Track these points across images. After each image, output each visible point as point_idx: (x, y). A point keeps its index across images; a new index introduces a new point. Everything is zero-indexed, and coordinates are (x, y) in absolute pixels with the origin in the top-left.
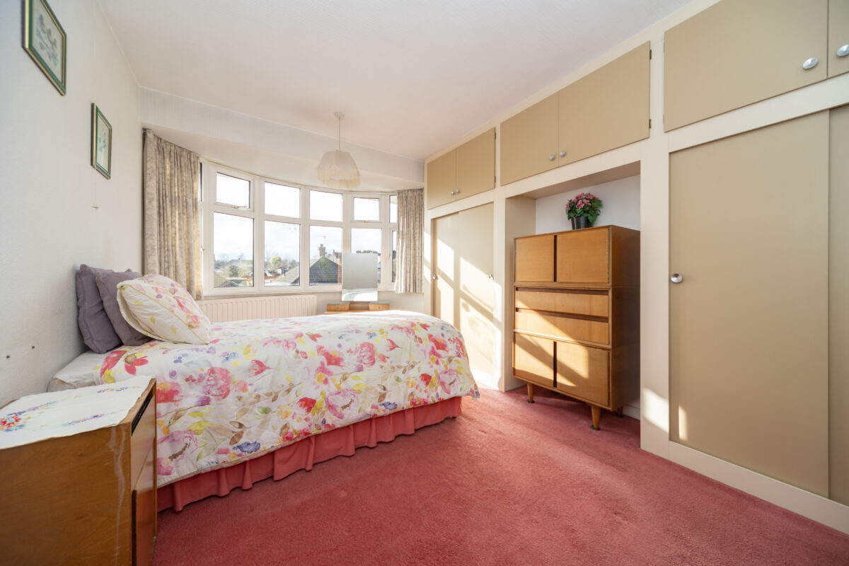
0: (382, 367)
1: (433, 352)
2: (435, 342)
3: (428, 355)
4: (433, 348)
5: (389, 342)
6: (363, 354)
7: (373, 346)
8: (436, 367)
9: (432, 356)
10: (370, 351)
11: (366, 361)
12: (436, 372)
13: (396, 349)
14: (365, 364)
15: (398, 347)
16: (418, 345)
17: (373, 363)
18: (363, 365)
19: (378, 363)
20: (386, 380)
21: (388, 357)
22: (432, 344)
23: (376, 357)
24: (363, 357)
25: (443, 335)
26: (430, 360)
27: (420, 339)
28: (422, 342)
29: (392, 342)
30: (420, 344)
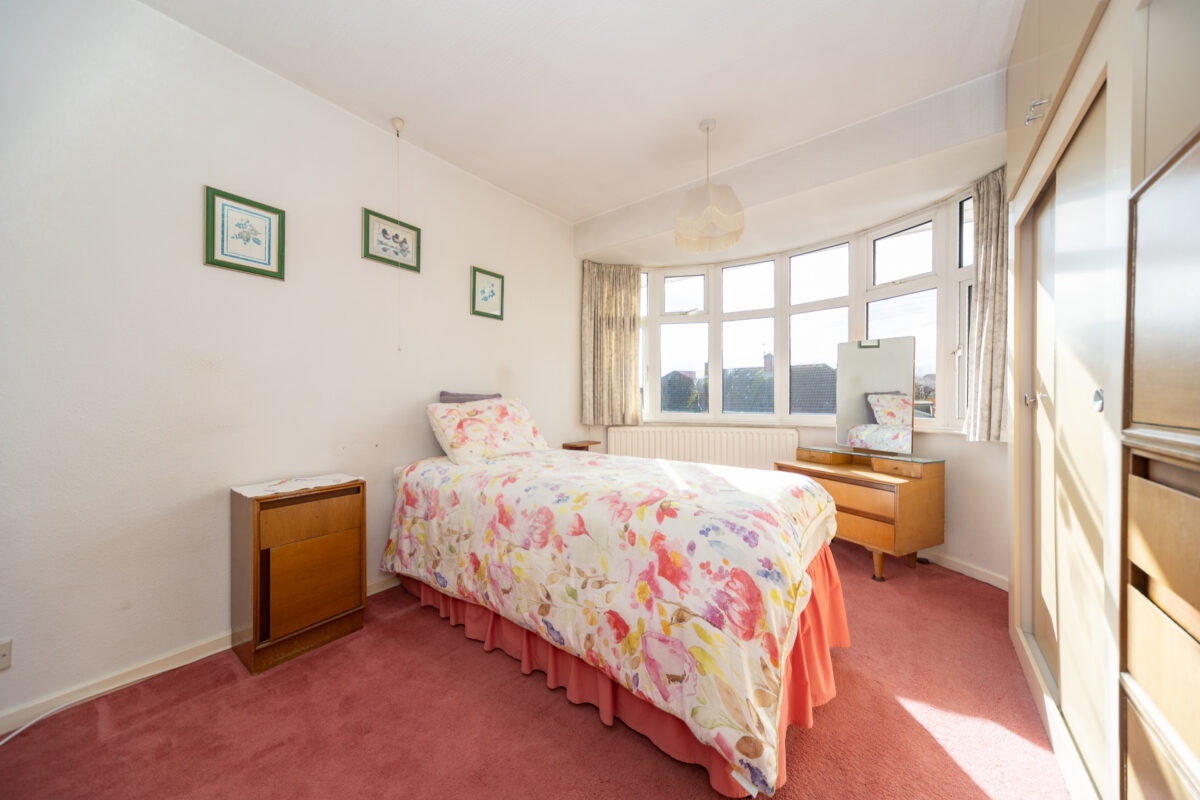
0: (554, 558)
1: (648, 576)
2: (663, 555)
3: (635, 577)
4: (651, 566)
5: (577, 519)
6: (537, 524)
7: (552, 517)
8: (642, 611)
9: (644, 583)
10: (546, 523)
11: (537, 537)
12: (640, 622)
13: (584, 536)
14: (534, 541)
15: (587, 533)
16: (623, 547)
17: (544, 544)
18: (532, 542)
19: (550, 548)
20: (553, 583)
21: (566, 546)
22: (654, 557)
23: (550, 537)
24: (536, 528)
25: (692, 547)
26: (637, 591)
27: (633, 535)
28: (633, 544)
29: (581, 522)
30: (629, 546)
